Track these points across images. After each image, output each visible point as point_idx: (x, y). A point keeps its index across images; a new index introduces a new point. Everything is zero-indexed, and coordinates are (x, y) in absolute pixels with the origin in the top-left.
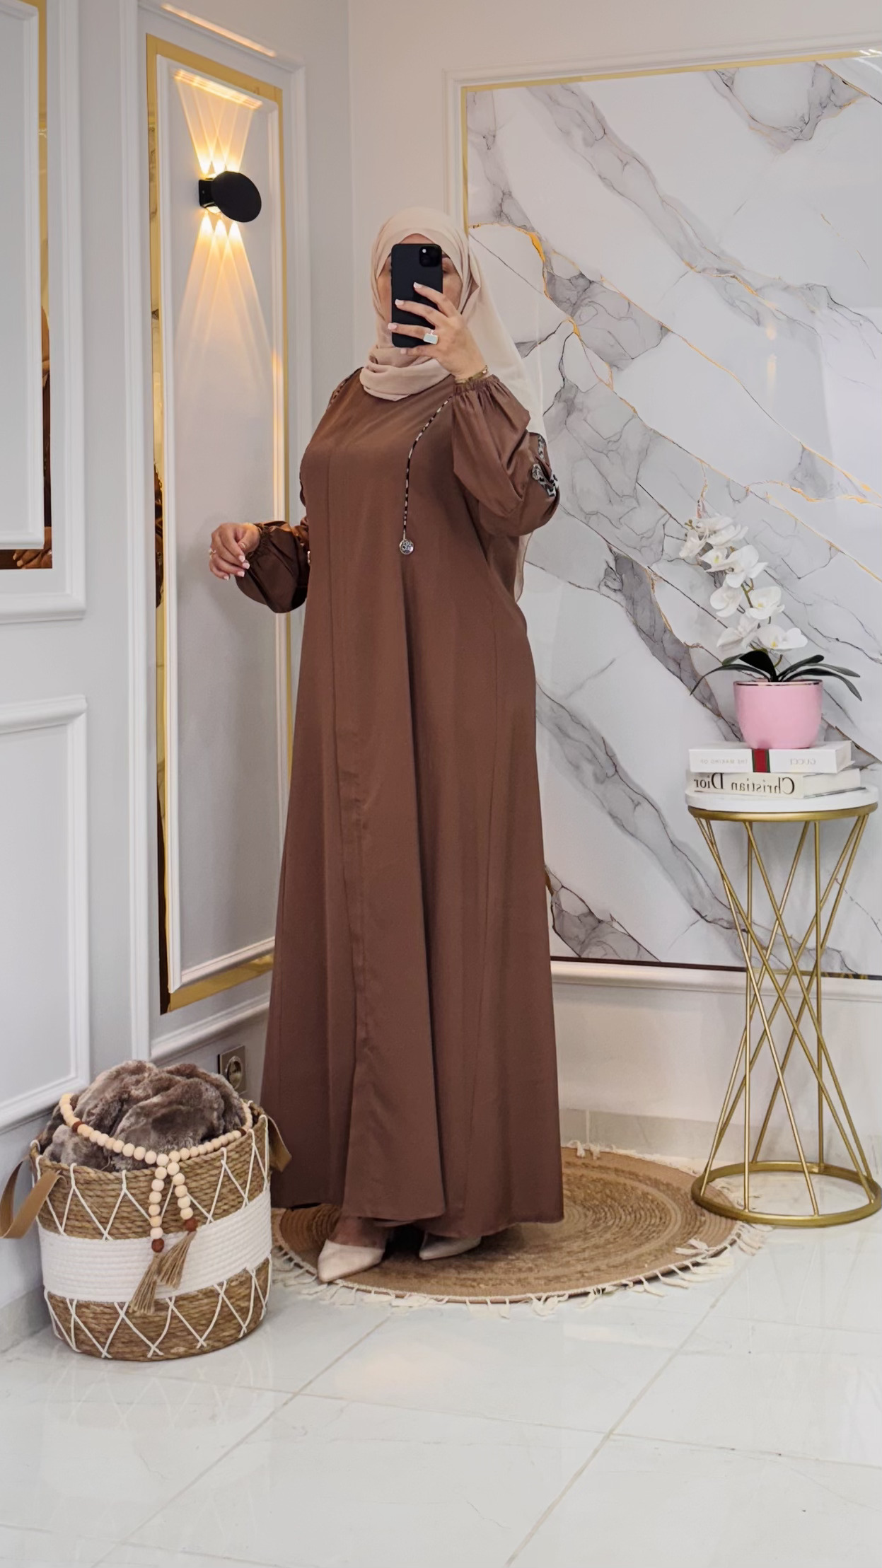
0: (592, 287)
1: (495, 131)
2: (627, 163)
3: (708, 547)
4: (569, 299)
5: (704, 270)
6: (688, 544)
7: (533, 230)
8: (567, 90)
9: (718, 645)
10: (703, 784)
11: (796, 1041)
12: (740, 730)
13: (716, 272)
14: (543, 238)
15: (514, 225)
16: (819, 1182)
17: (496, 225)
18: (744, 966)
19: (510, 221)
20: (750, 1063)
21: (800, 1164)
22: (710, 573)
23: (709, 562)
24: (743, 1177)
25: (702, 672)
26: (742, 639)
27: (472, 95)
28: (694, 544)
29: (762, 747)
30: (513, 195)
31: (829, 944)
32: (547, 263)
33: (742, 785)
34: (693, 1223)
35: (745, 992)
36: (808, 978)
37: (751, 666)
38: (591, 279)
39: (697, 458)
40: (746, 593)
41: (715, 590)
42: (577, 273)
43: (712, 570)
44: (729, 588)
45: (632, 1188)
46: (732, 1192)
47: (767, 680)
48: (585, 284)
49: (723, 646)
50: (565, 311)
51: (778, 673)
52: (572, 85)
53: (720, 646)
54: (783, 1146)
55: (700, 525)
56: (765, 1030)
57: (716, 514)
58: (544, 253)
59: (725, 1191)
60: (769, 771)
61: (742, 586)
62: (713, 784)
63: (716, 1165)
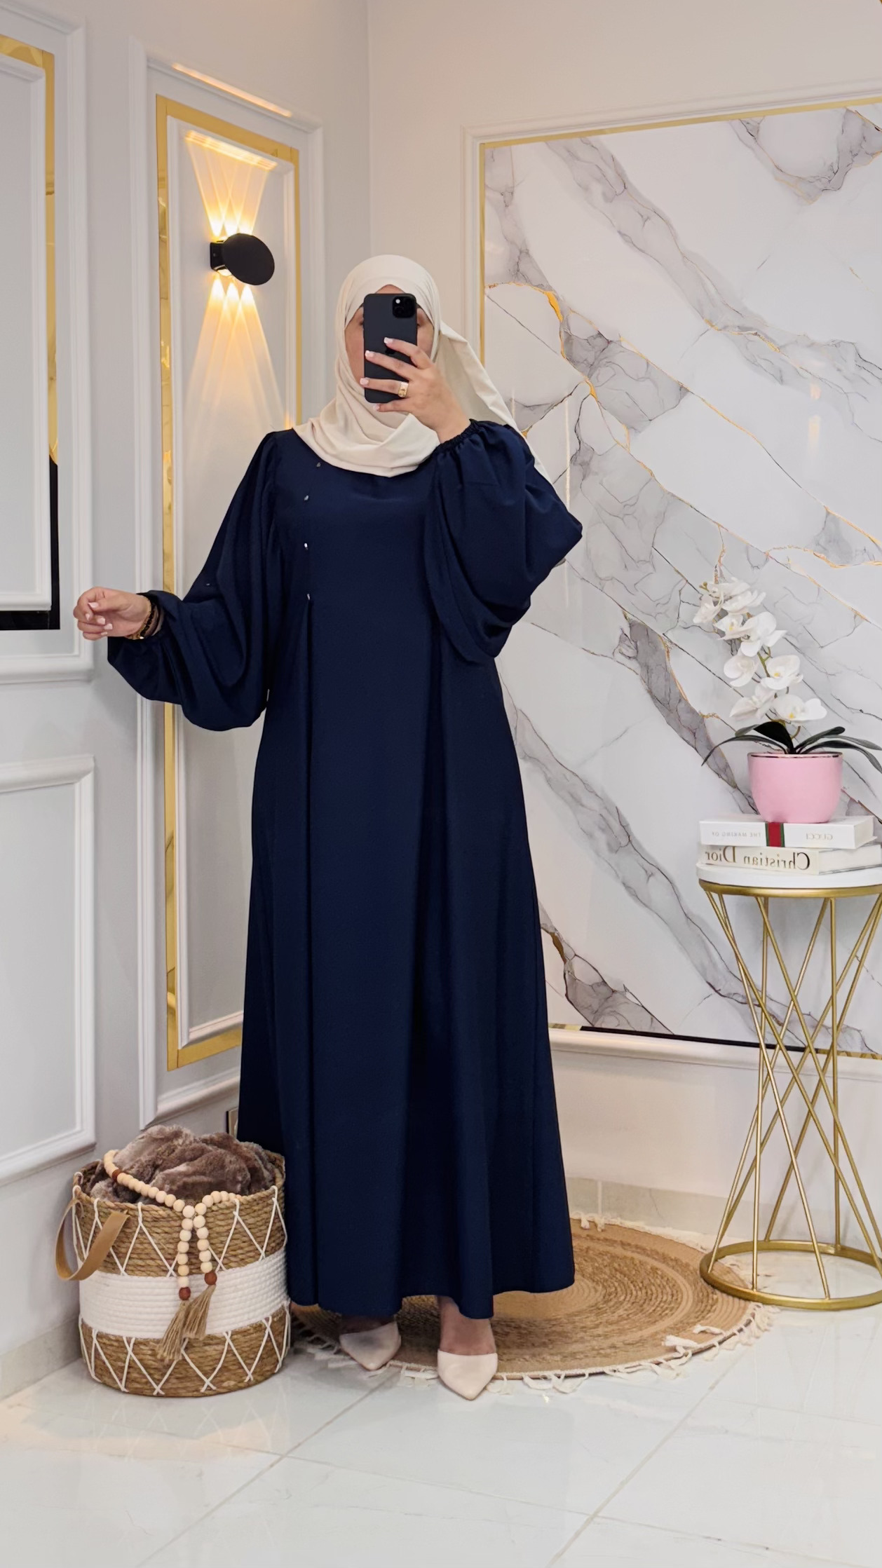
0: (611, 345)
1: (514, 187)
2: (648, 218)
3: (722, 614)
4: (586, 360)
5: (725, 327)
6: (703, 610)
7: (550, 288)
8: (587, 144)
9: (731, 715)
10: (715, 857)
11: (812, 1125)
12: (754, 804)
13: (737, 329)
14: (560, 296)
15: (531, 284)
16: (831, 1263)
17: (512, 285)
18: (758, 1042)
19: (528, 281)
20: (762, 1144)
21: (811, 1243)
22: (727, 641)
23: (723, 630)
24: (752, 1255)
25: (716, 742)
26: (757, 709)
27: (489, 152)
28: (708, 610)
29: (777, 821)
30: (530, 252)
31: (846, 1022)
32: (565, 323)
33: (755, 859)
34: (705, 1300)
35: (758, 1068)
36: (825, 1056)
37: (768, 738)
38: (610, 339)
39: (715, 522)
40: (763, 662)
41: (731, 658)
42: (597, 333)
43: (727, 637)
44: (744, 656)
45: (640, 1262)
46: (739, 1269)
47: (783, 752)
48: (603, 343)
49: (737, 716)
50: (582, 372)
51: (795, 746)
52: (592, 139)
53: (733, 716)
54: (794, 1227)
55: (717, 590)
56: (778, 1109)
57: (733, 578)
58: (562, 313)
59: (735, 1268)
60: (783, 846)
61: (758, 653)
62: (726, 859)
63: (726, 1242)
